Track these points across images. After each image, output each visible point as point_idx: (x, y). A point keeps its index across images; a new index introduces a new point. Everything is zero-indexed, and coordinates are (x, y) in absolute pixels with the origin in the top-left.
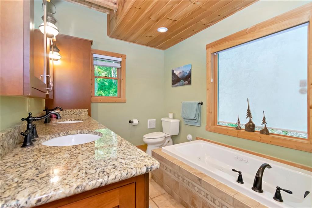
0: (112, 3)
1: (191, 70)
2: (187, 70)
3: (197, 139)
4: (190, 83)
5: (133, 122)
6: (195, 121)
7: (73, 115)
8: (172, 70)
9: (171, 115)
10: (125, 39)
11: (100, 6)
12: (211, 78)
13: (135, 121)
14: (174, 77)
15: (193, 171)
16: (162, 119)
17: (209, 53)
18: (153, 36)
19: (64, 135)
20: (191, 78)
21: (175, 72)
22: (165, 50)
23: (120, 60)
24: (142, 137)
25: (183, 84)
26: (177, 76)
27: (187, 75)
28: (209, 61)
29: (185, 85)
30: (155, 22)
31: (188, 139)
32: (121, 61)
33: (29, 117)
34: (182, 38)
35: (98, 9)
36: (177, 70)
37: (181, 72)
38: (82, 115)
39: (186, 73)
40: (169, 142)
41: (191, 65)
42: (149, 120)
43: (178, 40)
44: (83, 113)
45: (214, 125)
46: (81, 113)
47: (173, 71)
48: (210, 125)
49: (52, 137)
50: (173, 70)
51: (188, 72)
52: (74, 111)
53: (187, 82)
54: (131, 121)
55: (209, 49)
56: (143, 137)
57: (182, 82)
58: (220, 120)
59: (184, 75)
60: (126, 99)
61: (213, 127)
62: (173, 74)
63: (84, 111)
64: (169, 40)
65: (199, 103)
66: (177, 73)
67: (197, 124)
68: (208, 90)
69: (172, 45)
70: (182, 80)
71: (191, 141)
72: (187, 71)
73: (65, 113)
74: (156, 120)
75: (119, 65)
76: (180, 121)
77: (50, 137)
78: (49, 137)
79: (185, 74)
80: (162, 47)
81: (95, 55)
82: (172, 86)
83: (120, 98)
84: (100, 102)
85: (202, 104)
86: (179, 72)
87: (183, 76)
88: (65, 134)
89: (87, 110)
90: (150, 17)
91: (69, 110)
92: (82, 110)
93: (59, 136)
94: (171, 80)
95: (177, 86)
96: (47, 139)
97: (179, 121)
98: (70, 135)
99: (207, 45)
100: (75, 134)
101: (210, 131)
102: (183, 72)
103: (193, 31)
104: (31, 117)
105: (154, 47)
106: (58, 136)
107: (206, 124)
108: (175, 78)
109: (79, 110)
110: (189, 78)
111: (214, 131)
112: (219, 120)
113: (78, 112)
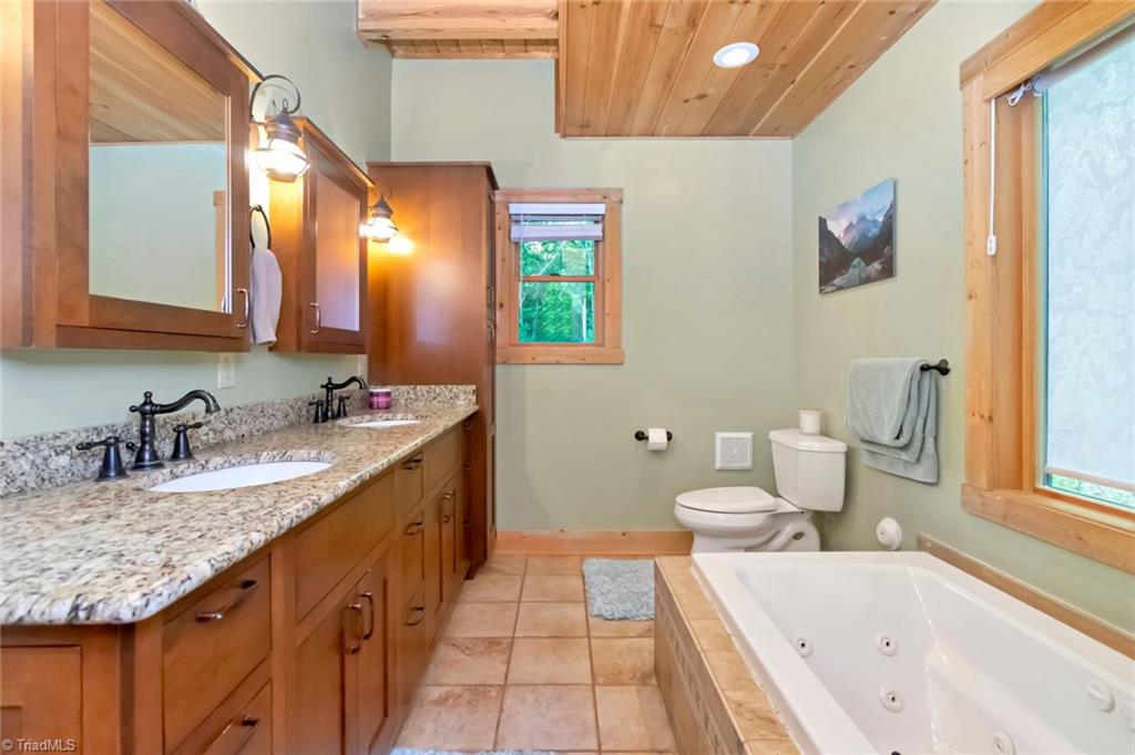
0: (544, 19)
1: (893, 207)
2: (876, 208)
3: (921, 545)
4: (888, 271)
5: (647, 438)
6: (904, 456)
7: (435, 402)
8: (820, 218)
9: (809, 421)
10: (615, 132)
11: (526, 43)
12: (987, 235)
13: (657, 437)
14: (826, 251)
15: (738, 695)
16: (774, 435)
17: (977, 100)
18: (711, 91)
19: (272, 460)
20: (892, 249)
21: (831, 226)
22: (799, 137)
23: (600, 209)
24: (672, 504)
25: (863, 275)
26: (839, 243)
27: (875, 231)
28: (976, 145)
29: (867, 280)
30: (686, 33)
31: (883, 539)
32: (603, 212)
33: (145, 404)
34: (850, 63)
35: (526, 51)
36: (836, 219)
37: (854, 223)
38: (459, 403)
39: (875, 222)
40: (798, 536)
41: (895, 184)
42: (719, 436)
43: (838, 77)
44: (462, 396)
45: (1019, 486)
46: (457, 397)
47: (823, 222)
48: (983, 482)
49: (233, 461)
50: (823, 216)
51: (880, 219)
52: (438, 389)
53: (877, 265)
54: (643, 434)
55: (974, 83)
56: (675, 502)
57: (857, 267)
58: (1053, 463)
59: (863, 235)
60: (623, 352)
61: (999, 498)
62: (825, 236)
63: (465, 393)
64: (791, 87)
65: (925, 369)
66: (837, 228)
67: (922, 473)
68: (971, 297)
69: (820, 109)
70: (857, 260)
71: (898, 550)
72: (879, 212)
73: (413, 396)
74: (754, 436)
75: (597, 231)
76: (849, 447)
77: (225, 462)
78: (221, 462)
79: (869, 230)
80: (777, 129)
81: (514, 208)
82: (821, 291)
83: (602, 349)
84: (532, 361)
85: (943, 370)
86: (844, 223)
87: (860, 240)
88: (277, 459)
89: (474, 387)
90: (653, 20)
91: (424, 388)
92: (460, 387)
93: (257, 463)
94: (817, 262)
95: (840, 288)
96: (211, 465)
97: (845, 449)
98: (290, 460)
99: (963, 66)
100: (303, 461)
101: (984, 514)
102: (862, 219)
103: (892, 13)
104: (151, 403)
105: (742, 133)
106: (253, 461)
107: (962, 479)
108: (830, 252)
109: (450, 387)
110: (884, 247)
111: (1005, 517)
112: (1049, 464)
113: (447, 393)
